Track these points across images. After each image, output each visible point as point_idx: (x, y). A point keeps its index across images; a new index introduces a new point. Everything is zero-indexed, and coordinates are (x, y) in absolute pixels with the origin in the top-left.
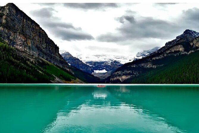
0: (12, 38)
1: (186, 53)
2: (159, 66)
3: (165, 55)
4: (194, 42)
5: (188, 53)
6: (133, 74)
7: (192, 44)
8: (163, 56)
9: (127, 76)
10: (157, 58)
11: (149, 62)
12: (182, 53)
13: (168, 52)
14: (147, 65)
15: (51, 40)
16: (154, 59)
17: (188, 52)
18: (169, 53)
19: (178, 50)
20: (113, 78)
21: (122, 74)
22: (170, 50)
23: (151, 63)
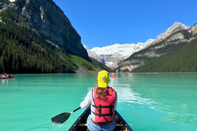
0: (37, 21)
1: (187, 40)
2: (162, 54)
3: (166, 44)
4: (192, 29)
5: (189, 41)
6: (139, 63)
7: (190, 31)
8: (165, 44)
9: (134, 66)
10: (160, 47)
11: (152, 51)
12: (182, 41)
13: (169, 40)
14: (151, 55)
15: (74, 29)
16: (156, 48)
17: (188, 39)
18: (170, 42)
19: (178, 38)
20: (123, 67)
21: (130, 64)
22: (171, 39)
23: (154, 52)
